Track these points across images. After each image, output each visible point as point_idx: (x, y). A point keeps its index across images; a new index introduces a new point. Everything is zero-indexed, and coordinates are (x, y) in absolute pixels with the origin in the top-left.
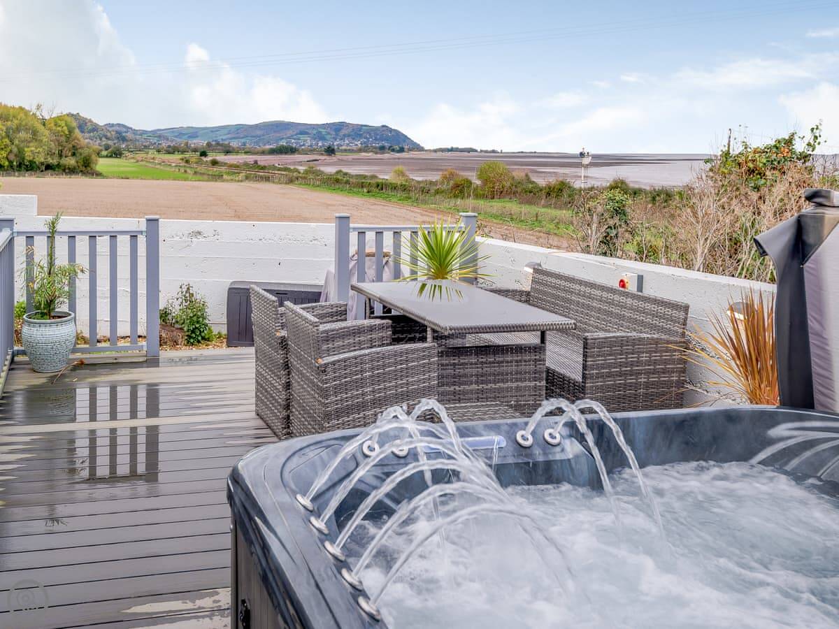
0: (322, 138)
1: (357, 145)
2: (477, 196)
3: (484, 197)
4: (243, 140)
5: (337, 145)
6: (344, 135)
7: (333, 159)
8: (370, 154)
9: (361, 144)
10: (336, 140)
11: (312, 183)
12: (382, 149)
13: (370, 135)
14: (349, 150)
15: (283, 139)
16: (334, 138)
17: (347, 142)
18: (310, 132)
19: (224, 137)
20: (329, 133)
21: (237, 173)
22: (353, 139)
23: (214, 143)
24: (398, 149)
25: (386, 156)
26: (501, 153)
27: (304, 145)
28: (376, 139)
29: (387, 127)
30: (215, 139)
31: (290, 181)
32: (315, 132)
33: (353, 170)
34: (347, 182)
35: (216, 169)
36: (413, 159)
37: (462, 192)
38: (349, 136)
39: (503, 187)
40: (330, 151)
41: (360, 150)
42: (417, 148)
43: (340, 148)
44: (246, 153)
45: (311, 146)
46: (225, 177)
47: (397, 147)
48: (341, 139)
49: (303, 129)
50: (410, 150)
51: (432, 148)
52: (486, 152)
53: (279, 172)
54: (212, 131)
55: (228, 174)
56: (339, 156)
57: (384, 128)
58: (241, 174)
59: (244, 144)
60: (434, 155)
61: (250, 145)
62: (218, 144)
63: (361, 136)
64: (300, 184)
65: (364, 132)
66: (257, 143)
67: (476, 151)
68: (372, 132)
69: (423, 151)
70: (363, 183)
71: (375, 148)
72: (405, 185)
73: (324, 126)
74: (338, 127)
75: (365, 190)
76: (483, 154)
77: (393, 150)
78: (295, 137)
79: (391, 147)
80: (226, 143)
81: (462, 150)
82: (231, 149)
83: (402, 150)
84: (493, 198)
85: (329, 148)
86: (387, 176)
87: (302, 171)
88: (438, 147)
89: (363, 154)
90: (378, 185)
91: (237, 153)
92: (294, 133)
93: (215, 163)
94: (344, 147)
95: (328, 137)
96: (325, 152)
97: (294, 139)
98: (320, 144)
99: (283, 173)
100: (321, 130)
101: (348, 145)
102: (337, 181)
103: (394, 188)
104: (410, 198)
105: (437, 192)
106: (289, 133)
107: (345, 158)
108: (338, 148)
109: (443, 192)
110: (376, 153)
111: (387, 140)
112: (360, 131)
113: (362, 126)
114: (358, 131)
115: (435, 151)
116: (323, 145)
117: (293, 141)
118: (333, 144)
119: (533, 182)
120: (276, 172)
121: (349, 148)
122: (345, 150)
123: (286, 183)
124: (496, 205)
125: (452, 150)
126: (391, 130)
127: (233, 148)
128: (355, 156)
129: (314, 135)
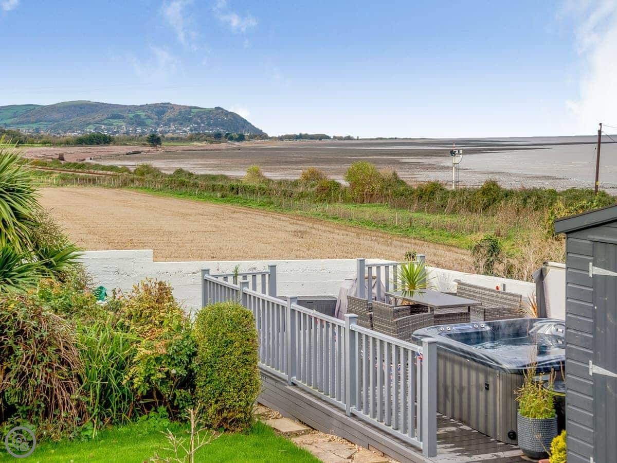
0: (141, 123)
1: (185, 132)
4: (35, 126)
5: (162, 132)
6: (169, 120)
7: (159, 150)
8: (204, 144)
9: (191, 130)
10: (158, 125)
12: (218, 136)
13: (201, 118)
14: (177, 138)
15: (90, 124)
16: (156, 123)
17: (173, 128)
18: (125, 115)
19: (8, 122)
20: (149, 117)
21: (49, 174)
22: (182, 124)
24: (237, 136)
25: (223, 145)
26: (358, 139)
27: (118, 132)
28: (209, 125)
29: (222, 109)
32: (131, 115)
37: (328, 195)
38: (175, 120)
39: (372, 190)
40: (154, 140)
41: (191, 139)
42: (260, 135)
43: (166, 136)
44: (44, 143)
45: (127, 133)
47: (235, 135)
48: (165, 125)
49: (116, 112)
50: (251, 137)
51: (277, 135)
52: (340, 138)
56: (166, 146)
57: (220, 111)
59: (38, 131)
61: (46, 132)
63: (190, 120)
65: (194, 116)
66: (55, 129)
67: (328, 138)
68: (205, 116)
69: (267, 139)
70: (214, 185)
71: (209, 135)
72: (264, 188)
73: (143, 108)
74: (161, 110)
75: (219, 195)
76: (337, 141)
77: (231, 139)
78: (106, 122)
79: (228, 134)
80: (14, 129)
81: (312, 137)
83: (241, 138)
84: (363, 202)
85: (153, 136)
87: (132, 170)
88: (284, 134)
89: (195, 143)
90: (233, 188)
91: (32, 143)
92: (105, 117)
94: (170, 135)
95: (149, 122)
96: (147, 141)
97: (105, 124)
98: (139, 131)
99: (109, 173)
100: (138, 113)
101: (174, 132)
103: (253, 191)
104: (272, 204)
105: (301, 196)
108: (163, 137)
109: (307, 195)
110: (212, 143)
111: (222, 125)
112: (189, 114)
113: (191, 108)
114: (187, 115)
115: (281, 138)
116: (143, 133)
117: (103, 127)
118: (156, 131)
119: (403, 183)
121: (175, 136)
122: (172, 139)
123: (119, 187)
124: (368, 211)
125: (301, 137)
126: (227, 113)
127: (25, 137)
128: (186, 146)
129: (131, 119)
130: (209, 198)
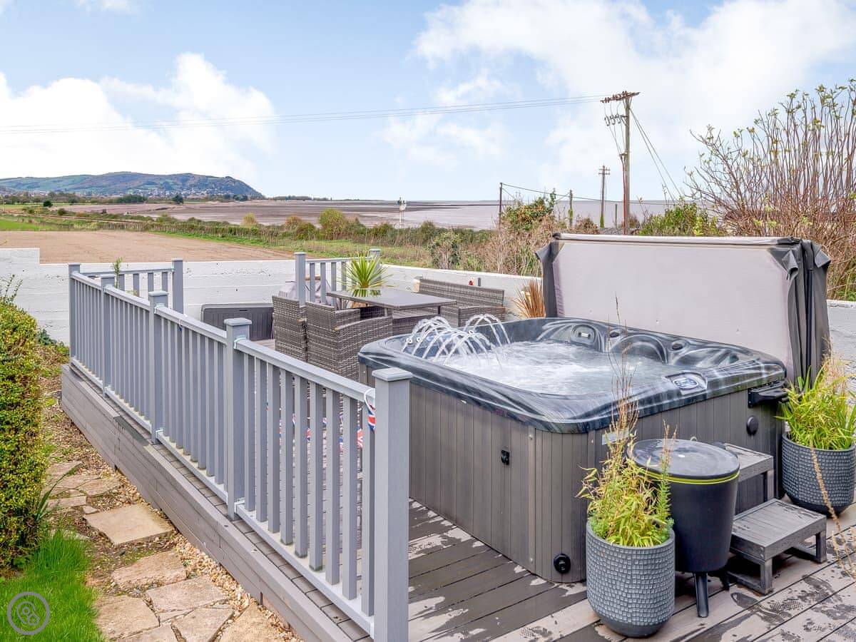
0: (169, 188)
1: (202, 194)
2: (319, 238)
3: (325, 238)
4: (88, 190)
5: (184, 195)
6: (191, 186)
7: (182, 207)
8: (216, 202)
9: (208, 193)
10: (183, 189)
11: (167, 230)
12: (227, 198)
13: (215, 185)
14: (196, 199)
15: (130, 188)
16: (181, 188)
17: (193, 191)
18: (157, 182)
19: (68, 188)
20: (175, 184)
21: (88, 222)
22: (200, 189)
23: (57, 193)
24: (242, 197)
25: (231, 204)
26: (331, 200)
27: (151, 194)
28: (220, 189)
29: (231, 178)
30: (57, 189)
31: (146, 229)
32: (162, 182)
33: (206, 218)
34: (202, 229)
35: (64, 218)
36: (255, 206)
37: (306, 234)
38: (195, 186)
39: (340, 230)
40: (178, 200)
41: (207, 199)
42: (259, 196)
43: (188, 197)
44: (93, 202)
45: (158, 195)
46: (75, 226)
48: (188, 189)
49: (150, 180)
50: (253, 198)
51: (272, 197)
52: (319, 200)
53: (133, 221)
54: (55, 182)
55: (78, 223)
56: (187, 204)
57: (229, 179)
58: (93, 224)
59: (90, 194)
60: (273, 204)
61: (96, 195)
62: (62, 194)
63: (206, 186)
64: (156, 231)
65: (209, 183)
66: (103, 193)
67: (310, 199)
68: (218, 183)
69: (264, 199)
70: (217, 229)
71: (221, 196)
72: (256, 230)
73: (170, 177)
74: (185, 178)
75: (220, 235)
76: (316, 202)
77: (237, 199)
78: (142, 187)
79: (235, 196)
80: (71, 192)
81: (298, 199)
82: (76, 198)
83: (245, 199)
84: (332, 239)
85: (177, 197)
86: (237, 222)
87: (155, 219)
88: (277, 196)
89: (210, 202)
90: (231, 231)
91: (84, 202)
92: (141, 183)
93: (62, 213)
94: (191, 197)
95: (175, 187)
96: (174, 201)
97: (142, 189)
98: (168, 193)
99: (136, 221)
100: (167, 180)
101: (195, 194)
102: (192, 228)
103: (246, 232)
104: (261, 241)
105: (285, 235)
106: (137, 183)
107: (192, 206)
108: (186, 197)
109: (289, 235)
110: (222, 202)
111: (231, 189)
112: (206, 181)
113: (208, 177)
114: (204, 182)
115: (275, 199)
116: (171, 195)
117: (140, 191)
118: (180, 194)
119: (362, 226)
120: (130, 221)
121: (195, 197)
122: (193, 199)
123: (142, 231)
124: (336, 245)
125: (289, 198)
126: (234, 181)
127: (79, 198)
128: (203, 204)
129: (161, 185)
130: (212, 238)
